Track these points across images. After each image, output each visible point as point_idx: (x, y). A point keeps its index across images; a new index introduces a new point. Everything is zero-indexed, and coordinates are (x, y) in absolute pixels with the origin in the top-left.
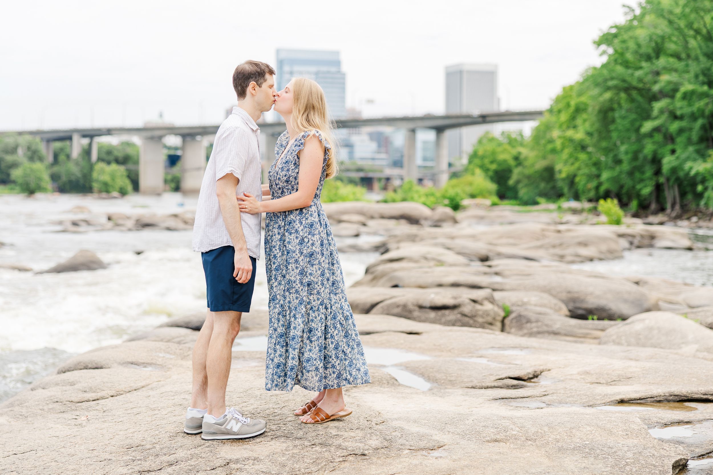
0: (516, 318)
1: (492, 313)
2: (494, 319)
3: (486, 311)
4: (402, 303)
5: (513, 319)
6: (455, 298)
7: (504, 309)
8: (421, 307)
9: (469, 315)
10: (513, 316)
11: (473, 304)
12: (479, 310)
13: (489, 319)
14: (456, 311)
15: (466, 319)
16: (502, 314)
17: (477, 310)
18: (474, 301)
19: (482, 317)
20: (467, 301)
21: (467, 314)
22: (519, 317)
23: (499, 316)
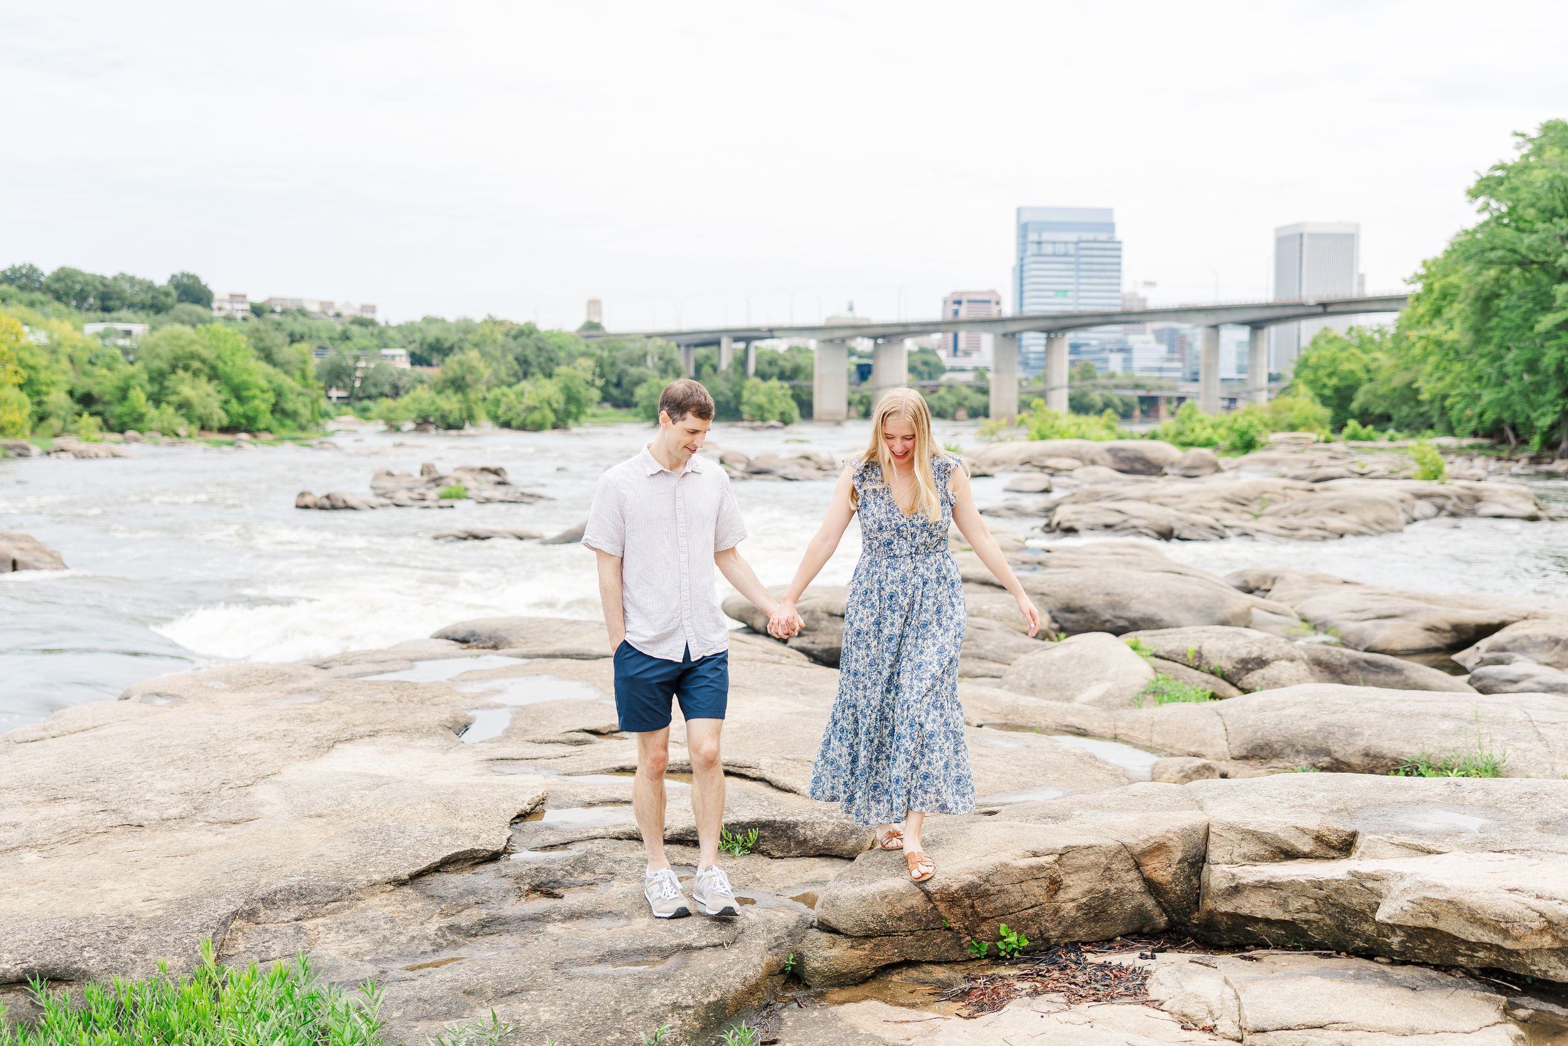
4: (809, 608)
8: (832, 615)
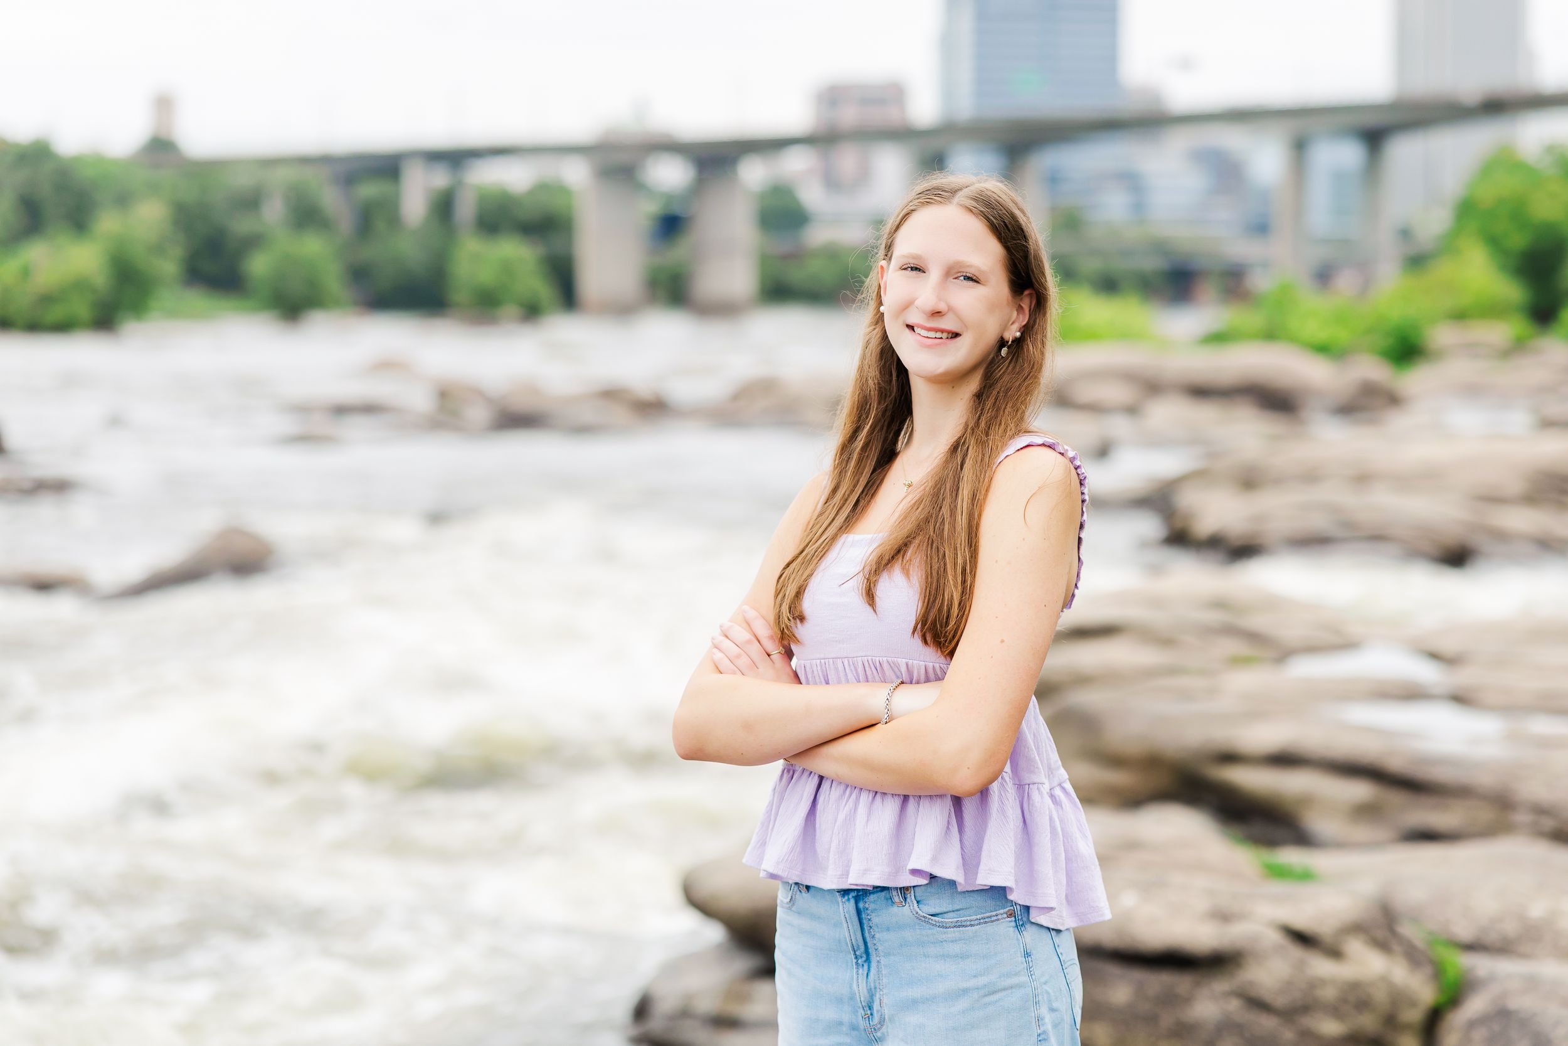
0: (1482, 1020)
1: (1380, 996)
2: (1391, 1021)
3: (1355, 986)
5: (1472, 1024)
6: (1223, 916)
7: (1438, 972)
9: (1280, 1001)
10: (1475, 1006)
11: (1296, 952)
12: (1322, 982)
13: (1368, 1022)
14: (1220, 985)
15: (1267, 1023)
16: (1425, 993)
17: (1314, 984)
18: (1302, 938)
19: (1335, 1011)
20: (1275, 937)
21: (1266, 994)
22: (1502, 1015)
23: (1413, 1004)
